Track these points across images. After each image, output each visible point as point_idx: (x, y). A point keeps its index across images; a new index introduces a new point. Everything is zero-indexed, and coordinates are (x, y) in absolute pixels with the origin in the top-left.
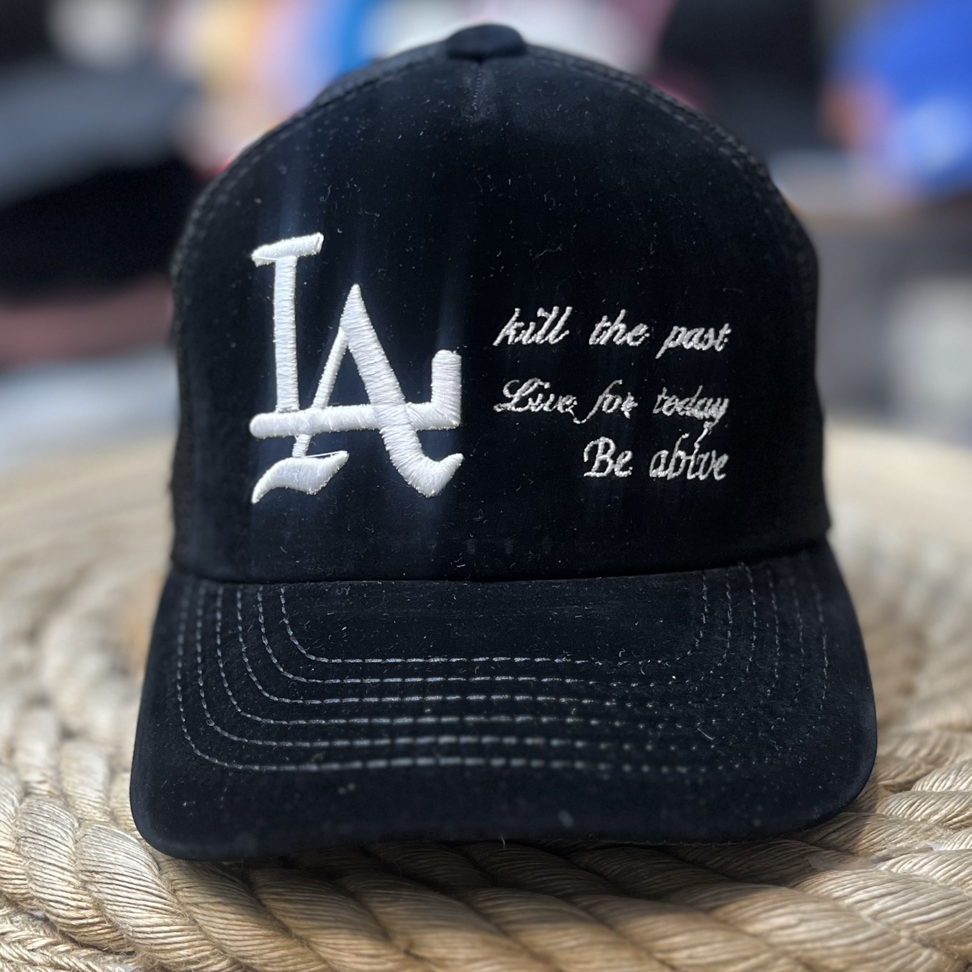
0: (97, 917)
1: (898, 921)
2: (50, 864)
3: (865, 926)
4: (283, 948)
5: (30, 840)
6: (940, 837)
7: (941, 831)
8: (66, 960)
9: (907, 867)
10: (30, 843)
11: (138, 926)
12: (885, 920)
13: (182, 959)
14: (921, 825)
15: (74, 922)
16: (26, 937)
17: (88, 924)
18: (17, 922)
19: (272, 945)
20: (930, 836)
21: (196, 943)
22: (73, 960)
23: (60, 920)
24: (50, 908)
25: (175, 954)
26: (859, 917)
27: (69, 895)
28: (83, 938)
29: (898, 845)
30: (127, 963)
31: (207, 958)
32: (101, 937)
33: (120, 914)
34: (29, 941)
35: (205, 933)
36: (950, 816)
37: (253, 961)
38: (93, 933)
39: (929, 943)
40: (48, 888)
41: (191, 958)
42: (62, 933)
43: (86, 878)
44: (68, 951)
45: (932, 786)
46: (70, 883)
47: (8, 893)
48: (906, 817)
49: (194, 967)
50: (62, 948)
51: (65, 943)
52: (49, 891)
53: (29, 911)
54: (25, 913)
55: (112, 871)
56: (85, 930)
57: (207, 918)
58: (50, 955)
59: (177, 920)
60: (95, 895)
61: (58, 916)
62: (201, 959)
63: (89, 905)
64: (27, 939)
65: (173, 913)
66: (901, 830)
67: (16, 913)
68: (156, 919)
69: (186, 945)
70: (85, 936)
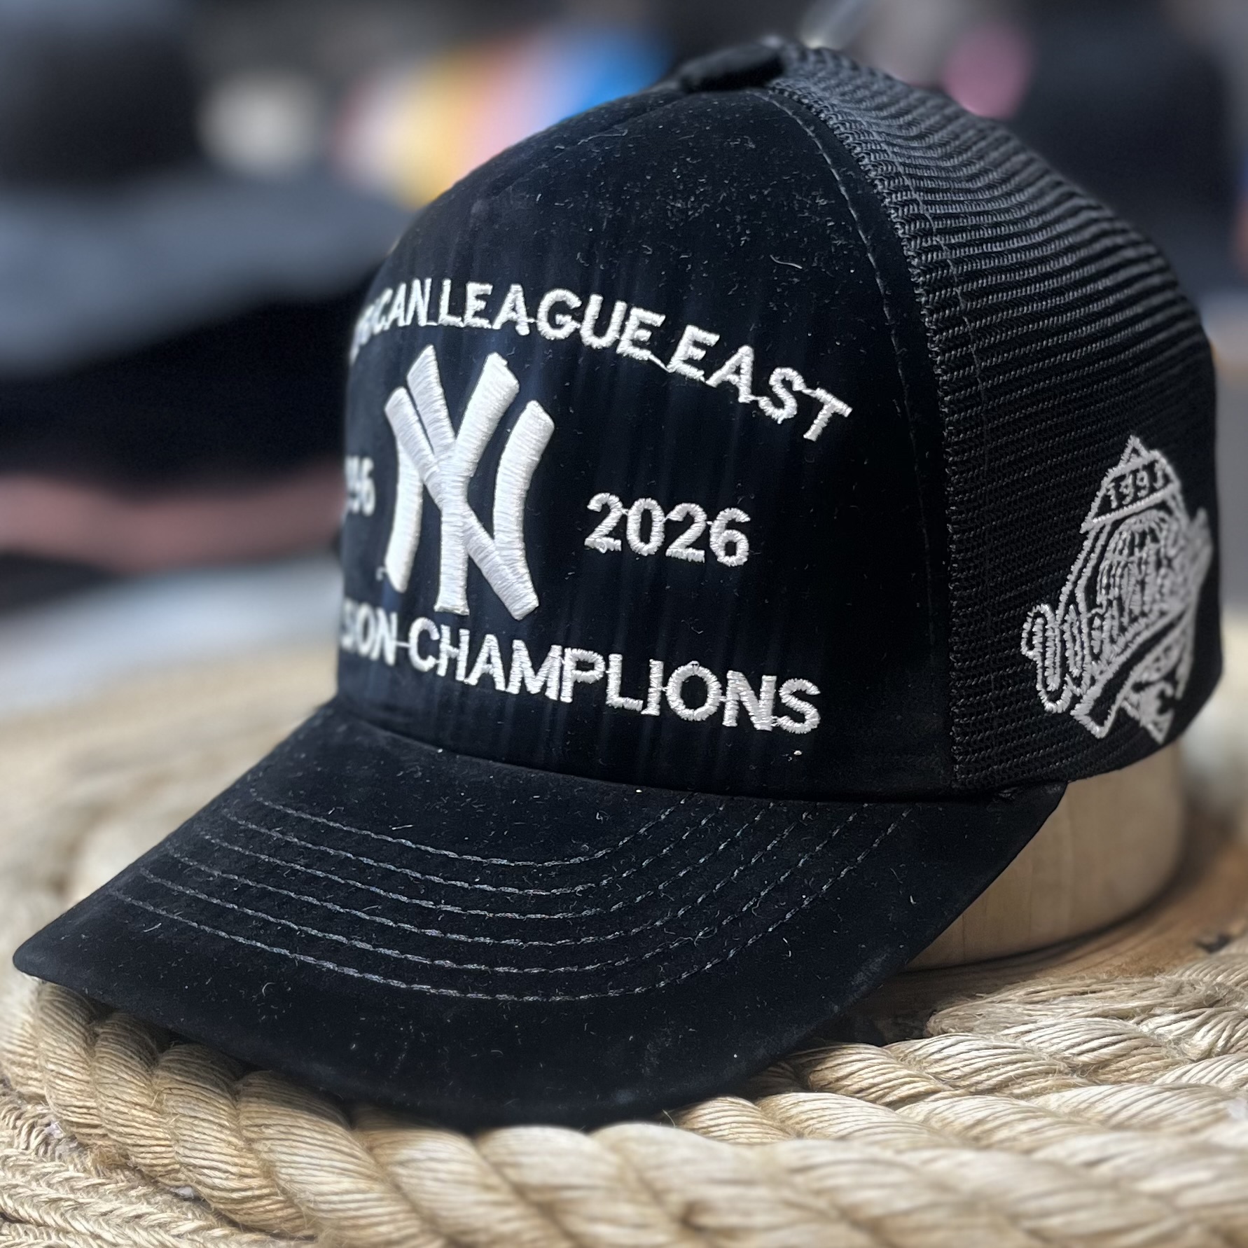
0: (265, 1187)
2: (203, 1120)
4: (517, 1218)
5: (175, 1091)
10: (177, 1095)
11: (322, 1195)
13: (379, 1239)
15: (235, 1195)
17: (253, 1197)
18: (157, 1203)
21: (400, 1216)
23: (216, 1193)
24: (201, 1178)
27: (229, 1159)
28: (246, 1217)
32: (270, 1215)
33: (299, 1178)
34: (173, 1225)
35: (411, 1201)
37: (476, 1238)
40: (201, 1151)
41: (393, 1236)
42: (218, 1212)
43: (252, 1136)
44: (225, 1237)
46: (230, 1143)
47: (145, 1165)
50: (218, 1232)
51: (222, 1226)
52: (202, 1155)
53: (172, 1190)
54: (168, 1192)
55: (287, 1123)
56: (249, 1205)
58: (201, 1241)
59: (374, 1186)
60: (265, 1156)
63: (257, 1172)
64: (170, 1222)
65: (369, 1177)
67: (154, 1193)
68: (346, 1183)
69: (386, 1218)
70: (250, 1214)
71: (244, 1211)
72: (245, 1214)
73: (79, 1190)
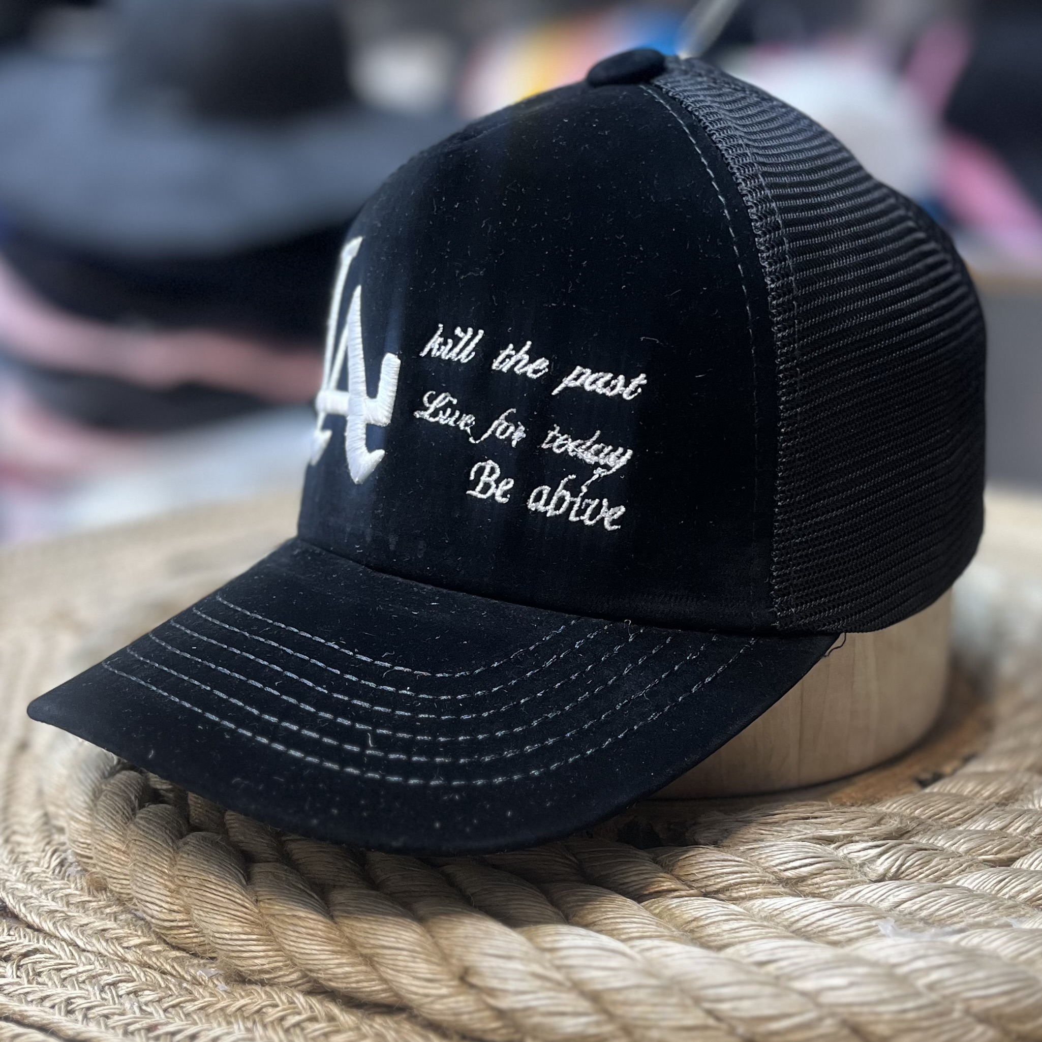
0: (186, 920)
1: (953, 994)
2: (151, 867)
3: (917, 994)
4: (347, 964)
5: (138, 843)
6: (1024, 915)
7: (1028, 909)
8: (154, 959)
9: (975, 941)
10: (138, 845)
11: (218, 932)
12: (941, 992)
13: (255, 968)
14: (1007, 902)
15: (167, 924)
16: (123, 935)
17: (178, 927)
18: (121, 920)
19: (337, 961)
20: (1013, 913)
21: (271, 953)
22: (161, 960)
23: (153, 921)
24: (146, 909)
25: (250, 962)
26: (913, 985)
27: (163, 898)
28: (173, 940)
29: (977, 919)
30: (210, 968)
31: (280, 968)
32: (188, 941)
33: (206, 919)
34: (125, 939)
35: (279, 944)
37: (319, 975)
38: (182, 936)
39: (984, 1018)
40: (146, 889)
41: (264, 967)
42: (156, 933)
43: (180, 883)
44: (158, 952)
45: (1030, 865)
46: (166, 886)
47: (117, 892)
48: (993, 892)
49: (267, 976)
50: (155, 948)
51: (159, 943)
52: (146, 892)
53: (133, 911)
54: (130, 913)
55: (203, 878)
56: (175, 932)
57: (281, 930)
58: (141, 954)
60: (185, 899)
61: (152, 917)
62: (274, 969)
63: (182, 909)
64: (125, 937)
66: (981, 904)
67: (122, 912)
68: (237, 927)
69: (262, 954)
73: (72, 904)
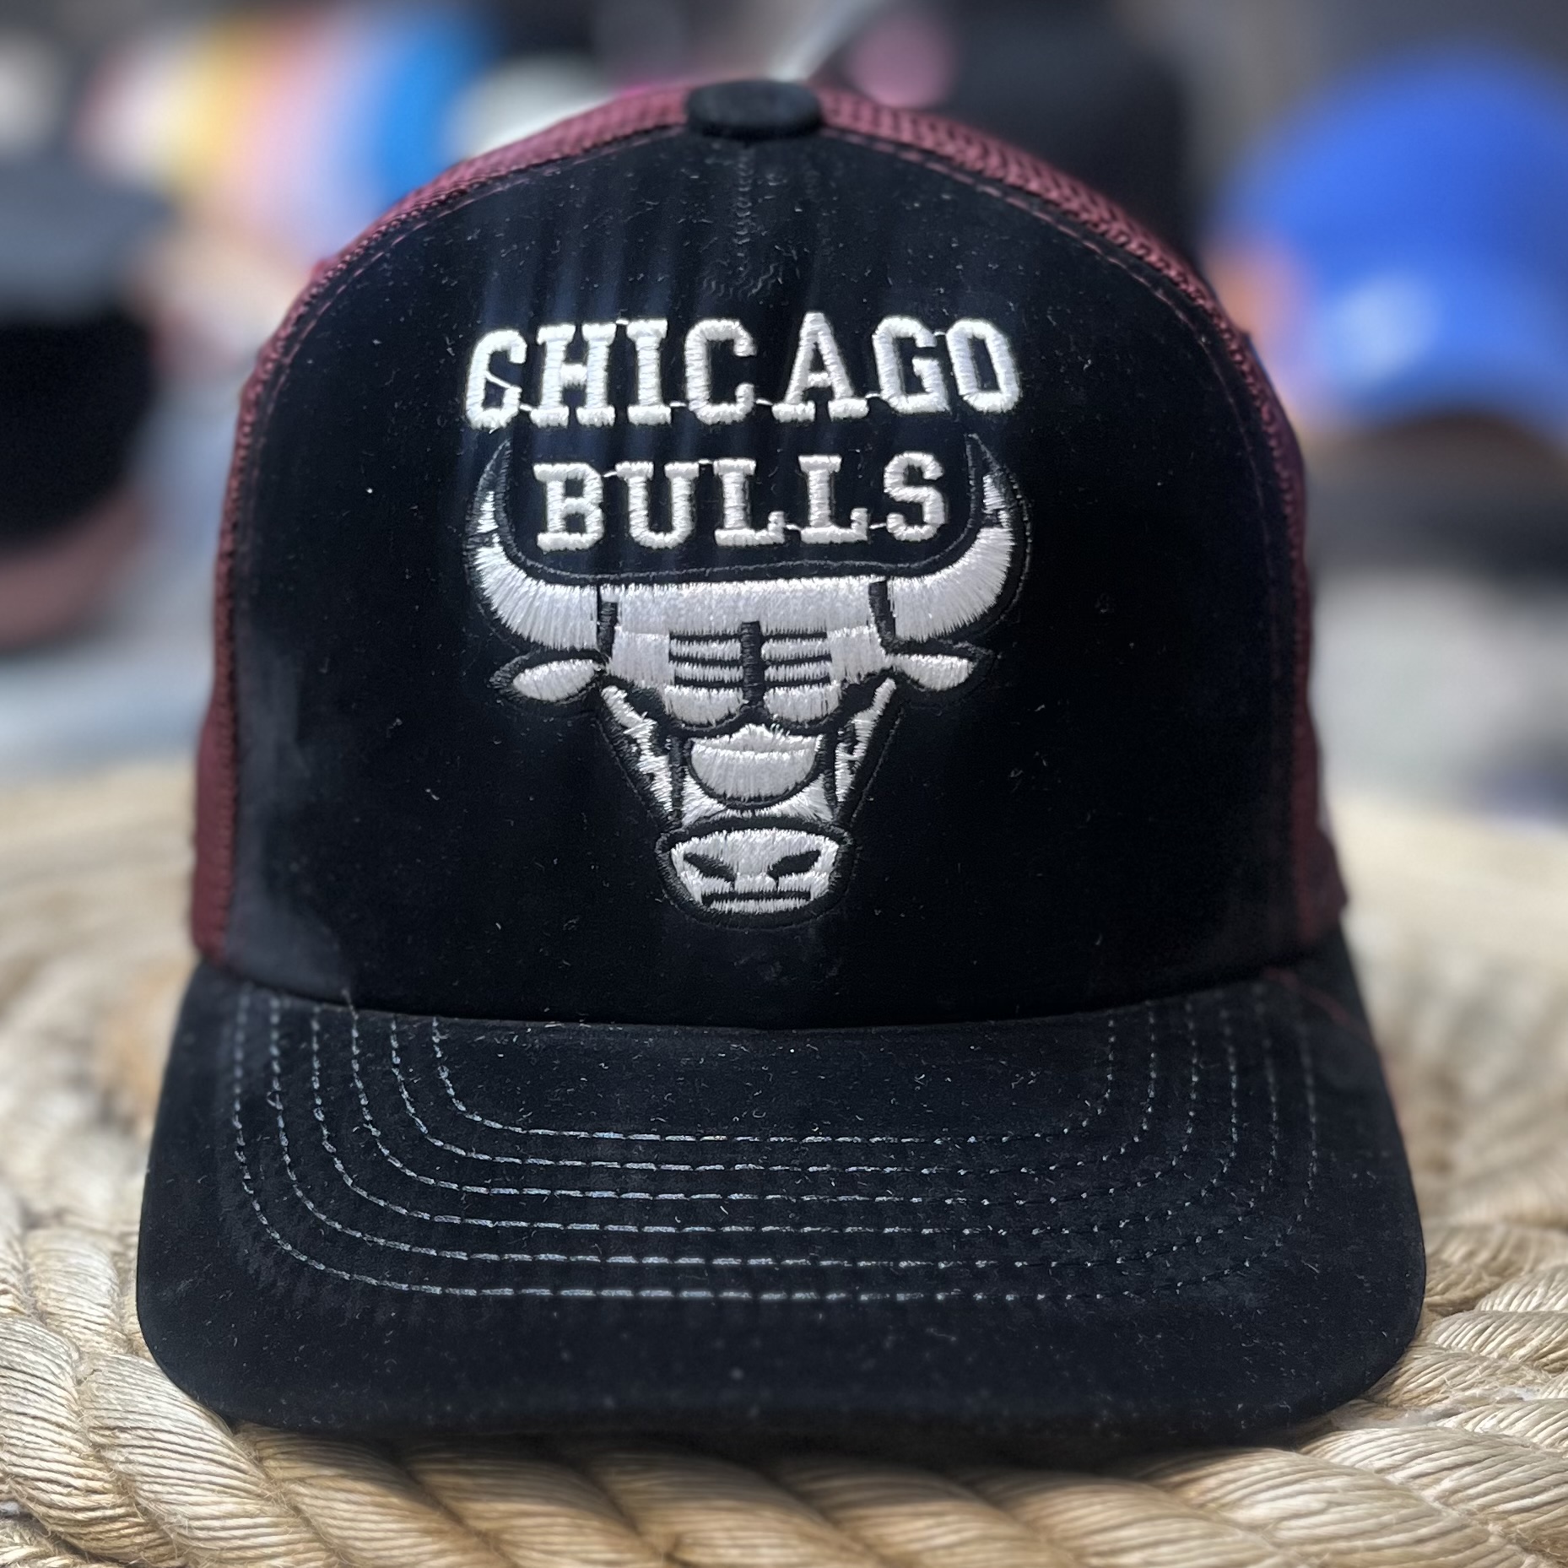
0: (120, 1506)
1: (1483, 1508)
2: (34, 1418)
4: (452, 1552)
6: (1532, 1382)
7: (1532, 1373)
9: (1487, 1424)
11: (199, 1519)
12: (1463, 1506)
14: (1501, 1362)
15: (80, 1516)
17: (105, 1518)
19: (434, 1547)
20: (1518, 1378)
21: (300, 1547)
24: (35, 1493)
26: (1420, 1500)
27: (72, 1469)
29: (1468, 1393)
33: (167, 1498)
35: (315, 1529)
36: (1545, 1350)
38: (115, 1534)
39: (1532, 1544)
40: (34, 1458)
42: (55, 1536)
43: (99, 1439)
45: (1509, 1304)
46: (72, 1448)
48: (1473, 1349)
50: (55, 1561)
51: (60, 1554)
52: (36, 1463)
55: (151, 1426)
56: (99, 1529)
57: (320, 1503)
59: (266, 1508)
60: (121, 1467)
61: (51, 1506)
63: (107, 1486)
65: (259, 1496)
66: (1470, 1368)
68: (229, 1505)
70: (99, 1540)
71: (91, 1536)
72: (93, 1539)
